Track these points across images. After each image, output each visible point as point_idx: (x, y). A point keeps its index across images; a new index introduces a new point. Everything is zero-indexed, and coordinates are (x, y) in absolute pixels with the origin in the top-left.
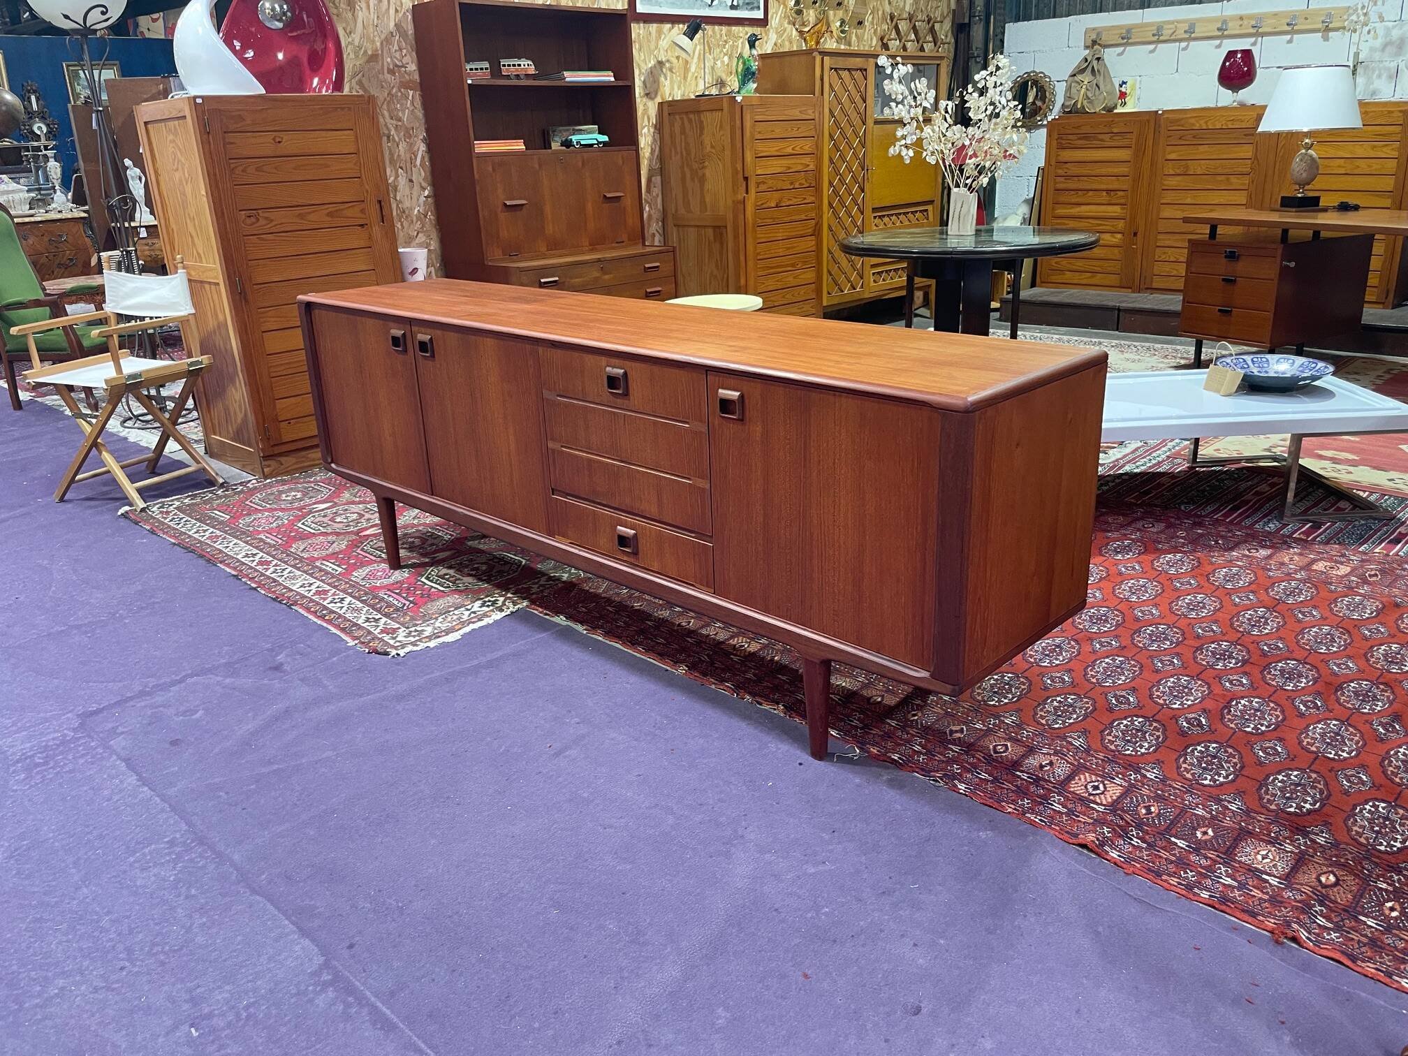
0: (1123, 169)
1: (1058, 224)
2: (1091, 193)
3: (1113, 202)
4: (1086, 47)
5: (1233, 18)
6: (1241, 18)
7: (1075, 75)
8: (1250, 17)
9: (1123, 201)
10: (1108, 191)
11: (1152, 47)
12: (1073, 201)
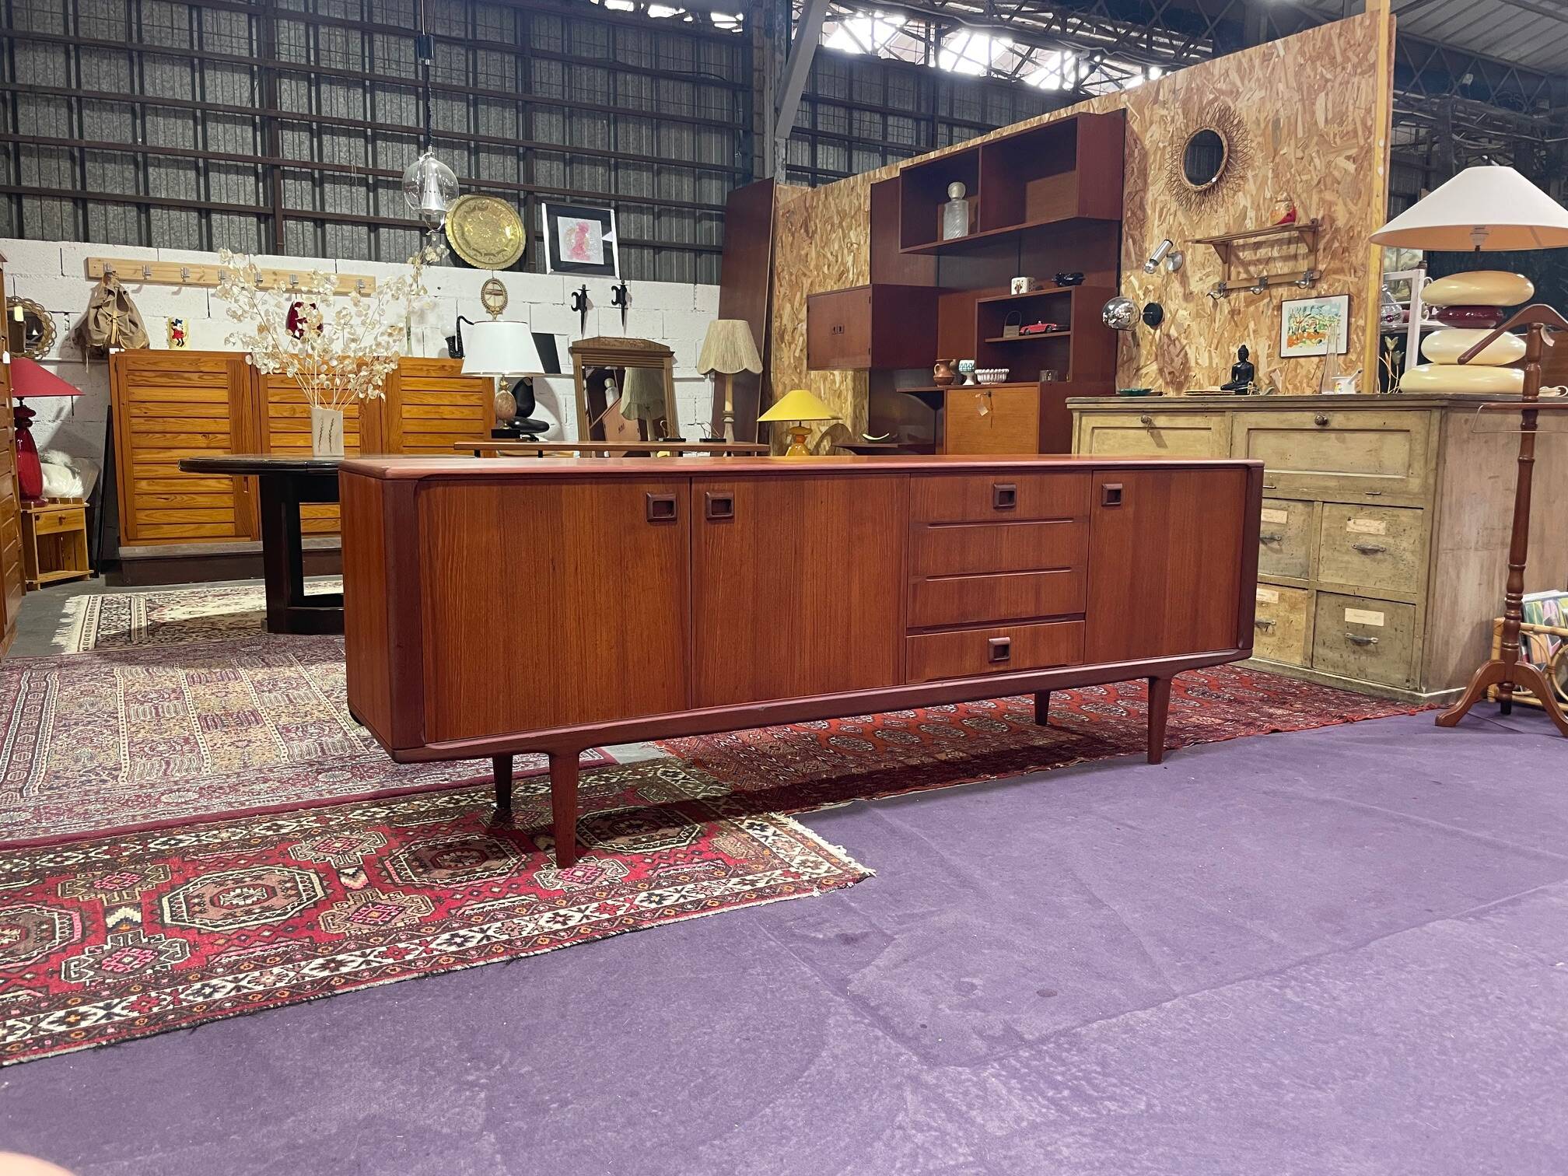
0: (223, 410)
1: (142, 471)
2: (183, 436)
3: (212, 445)
4: (90, 278)
5: (265, 272)
6: (275, 273)
7: (98, 308)
8: (284, 274)
9: (226, 444)
10: (204, 434)
11: (175, 288)
12: (161, 444)
